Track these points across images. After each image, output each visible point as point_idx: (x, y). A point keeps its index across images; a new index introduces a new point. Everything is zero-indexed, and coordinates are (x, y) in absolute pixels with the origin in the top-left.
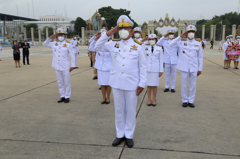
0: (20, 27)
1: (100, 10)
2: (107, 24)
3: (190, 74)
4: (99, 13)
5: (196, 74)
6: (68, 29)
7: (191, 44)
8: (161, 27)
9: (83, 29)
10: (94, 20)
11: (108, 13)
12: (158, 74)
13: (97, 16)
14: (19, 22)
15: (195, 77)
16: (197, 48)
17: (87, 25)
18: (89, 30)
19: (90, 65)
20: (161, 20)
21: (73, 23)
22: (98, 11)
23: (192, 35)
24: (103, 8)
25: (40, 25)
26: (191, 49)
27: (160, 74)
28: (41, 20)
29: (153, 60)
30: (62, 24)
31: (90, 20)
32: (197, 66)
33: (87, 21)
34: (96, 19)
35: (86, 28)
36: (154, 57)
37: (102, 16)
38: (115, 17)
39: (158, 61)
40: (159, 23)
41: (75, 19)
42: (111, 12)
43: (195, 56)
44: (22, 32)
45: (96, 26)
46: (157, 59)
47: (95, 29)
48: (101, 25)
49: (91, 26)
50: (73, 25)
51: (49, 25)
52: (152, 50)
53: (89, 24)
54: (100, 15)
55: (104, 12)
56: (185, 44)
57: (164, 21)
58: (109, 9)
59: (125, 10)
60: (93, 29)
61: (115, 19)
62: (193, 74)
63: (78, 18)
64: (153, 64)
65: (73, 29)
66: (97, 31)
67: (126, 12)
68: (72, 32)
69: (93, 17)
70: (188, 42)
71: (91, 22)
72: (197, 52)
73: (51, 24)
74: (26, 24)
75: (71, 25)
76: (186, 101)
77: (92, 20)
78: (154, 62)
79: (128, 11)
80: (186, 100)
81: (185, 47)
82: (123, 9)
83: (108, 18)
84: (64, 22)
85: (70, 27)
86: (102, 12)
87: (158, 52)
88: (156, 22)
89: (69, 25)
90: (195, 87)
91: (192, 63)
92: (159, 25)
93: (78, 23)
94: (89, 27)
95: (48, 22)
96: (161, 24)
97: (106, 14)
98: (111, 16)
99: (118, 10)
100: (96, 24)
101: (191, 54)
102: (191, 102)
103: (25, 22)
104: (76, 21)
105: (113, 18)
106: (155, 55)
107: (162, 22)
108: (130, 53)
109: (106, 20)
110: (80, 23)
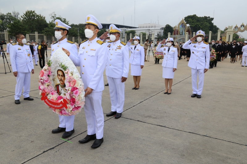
0: (123, 33)
1: (186, 18)
2: (191, 30)
3: (198, 71)
4: (184, 21)
5: (202, 71)
6: (158, 34)
7: (199, 46)
8: (242, 31)
9: (169, 34)
10: (180, 26)
11: (193, 20)
12: (172, 70)
13: (183, 23)
14: (122, 30)
15: (201, 73)
16: (204, 50)
17: (174, 31)
18: (175, 35)
19: (155, 63)
20: (243, 26)
21: (163, 29)
22: (184, 19)
23: (199, 39)
24: (188, 16)
25: (138, 31)
26: (198, 50)
27: (174, 70)
28: (140, 27)
29: (168, 58)
30: (154, 30)
31: (177, 26)
32: (203, 64)
33: (174, 27)
34: (182, 25)
35: (173, 33)
36: (169, 56)
37: (187, 23)
38: (198, 24)
39: (172, 59)
40: (240, 28)
41: (164, 26)
42: (195, 20)
43: (202, 56)
44: (124, 37)
45: (181, 31)
46: (172, 57)
47: (181, 34)
48: (185, 31)
49: (177, 31)
50: (163, 31)
51: (144, 32)
52: (169, 50)
53: (175, 30)
54: (185, 22)
55: (190, 19)
56: (195, 47)
57: (246, 26)
58: (194, 17)
59: (209, 17)
60: (179, 34)
61: (198, 25)
62: (200, 71)
63: (167, 25)
64: (168, 61)
65: (162, 34)
66: (182, 35)
67: (210, 19)
68: (161, 37)
69: (179, 24)
70: (197, 44)
71: (177, 28)
72: (203, 52)
73: (145, 31)
74: (128, 31)
75: (161, 31)
76: (195, 93)
77: (179, 27)
78: (169, 60)
79: (211, 18)
80: (195, 91)
81: (194, 48)
82: (207, 17)
83: (192, 24)
84: (156, 28)
85: (160, 32)
86: (188, 20)
87: (173, 52)
88: (237, 27)
89: (159, 31)
90: (202, 82)
91: (199, 62)
92: (240, 29)
93: (167, 29)
94: (175, 33)
95: (143, 29)
96: (242, 28)
97: (190, 22)
98: (195, 23)
99: (202, 17)
100: (181, 30)
101: (198, 54)
102: (199, 93)
103: (127, 30)
104: (165, 27)
105: (197, 25)
106: (170, 55)
107: (244, 27)
108: (116, 51)
109: (191, 27)
110: (168, 30)
